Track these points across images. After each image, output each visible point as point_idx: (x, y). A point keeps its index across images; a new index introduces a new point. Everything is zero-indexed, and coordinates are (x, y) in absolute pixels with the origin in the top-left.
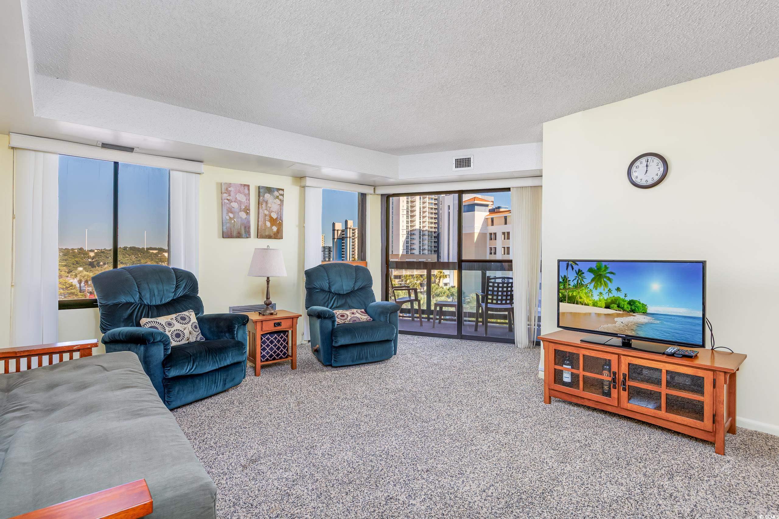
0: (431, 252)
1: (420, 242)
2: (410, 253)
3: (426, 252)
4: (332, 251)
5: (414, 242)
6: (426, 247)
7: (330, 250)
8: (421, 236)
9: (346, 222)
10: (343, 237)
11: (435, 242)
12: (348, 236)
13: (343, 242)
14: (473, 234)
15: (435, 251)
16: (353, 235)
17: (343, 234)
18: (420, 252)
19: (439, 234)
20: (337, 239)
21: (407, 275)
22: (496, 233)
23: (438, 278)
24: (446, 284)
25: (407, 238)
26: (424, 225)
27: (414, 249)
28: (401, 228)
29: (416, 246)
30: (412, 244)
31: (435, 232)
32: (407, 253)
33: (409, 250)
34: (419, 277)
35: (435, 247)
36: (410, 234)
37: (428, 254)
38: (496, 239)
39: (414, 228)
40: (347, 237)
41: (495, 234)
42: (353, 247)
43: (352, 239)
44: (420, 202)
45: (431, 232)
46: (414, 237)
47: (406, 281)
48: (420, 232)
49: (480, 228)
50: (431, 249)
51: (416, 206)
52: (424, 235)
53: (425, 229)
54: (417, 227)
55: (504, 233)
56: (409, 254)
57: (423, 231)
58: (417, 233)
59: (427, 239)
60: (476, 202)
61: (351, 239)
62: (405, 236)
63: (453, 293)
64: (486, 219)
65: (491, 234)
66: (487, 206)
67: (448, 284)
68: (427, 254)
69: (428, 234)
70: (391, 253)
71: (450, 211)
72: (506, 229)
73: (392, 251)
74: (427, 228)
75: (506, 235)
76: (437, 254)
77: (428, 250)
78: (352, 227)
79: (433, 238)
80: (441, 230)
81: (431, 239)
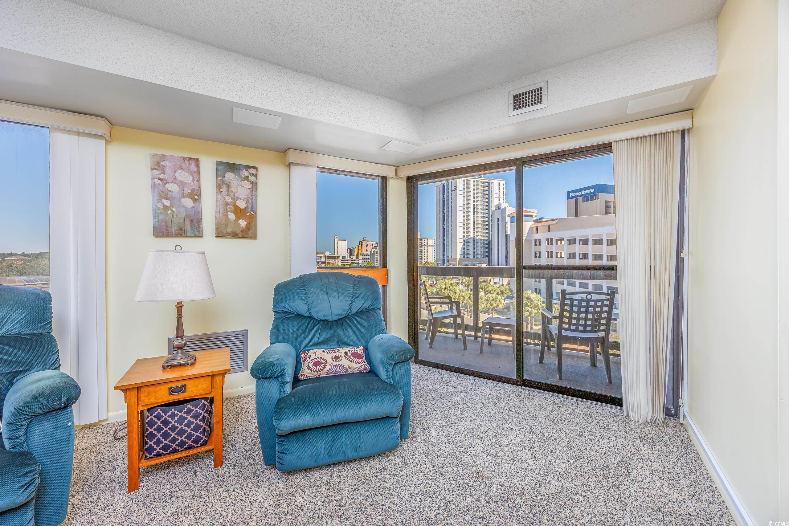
0: (484, 256)
1: (474, 248)
3: (479, 256)
5: (469, 248)
6: (479, 252)
8: (475, 244)
11: (486, 248)
15: (486, 256)
18: (474, 256)
19: (489, 242)
24: (496, 283)
25: (464, 245)
26: (477, 234)
27: (469, 254)
28: (458, 237)
29: (471, 252)
30: (467, 250)
31: (486, 240)
32: (463, 258)
33: (465, 255)
35: (486, 252)
36: (466, 242)
38: (540, 245)
39: (469, 237)
41: (540, 240)
42: (420, 253)
44: (474, 216)
45: (483, 240)
46: (469, 244)
47: (463, 280)
48: (474, 241)
50: (483, 254)
51: (471, 220)
52: (477, 243)
53: (478, 238)
54: (472, 236)
55: (547, 240)
57: (476, 239)
58: (472, 241)
59: (480, 246)
62: (462, 244)
63: (502, 291)
64: (531, 228)
65: (536, 241)
66: (532, 216)
67: (498, 283)
68: (480, 258)
69: (481, 242)
70: (450, 257)
71: (499, 222)
72: (550, 235)
73: (451, 256)
74: (480, 237)
75: (550, 241)
76: (488, 258)
77: (481, 255)
78: (420, 238)
79: (485, 244)
80: (491, 239)
81: (483, 246)
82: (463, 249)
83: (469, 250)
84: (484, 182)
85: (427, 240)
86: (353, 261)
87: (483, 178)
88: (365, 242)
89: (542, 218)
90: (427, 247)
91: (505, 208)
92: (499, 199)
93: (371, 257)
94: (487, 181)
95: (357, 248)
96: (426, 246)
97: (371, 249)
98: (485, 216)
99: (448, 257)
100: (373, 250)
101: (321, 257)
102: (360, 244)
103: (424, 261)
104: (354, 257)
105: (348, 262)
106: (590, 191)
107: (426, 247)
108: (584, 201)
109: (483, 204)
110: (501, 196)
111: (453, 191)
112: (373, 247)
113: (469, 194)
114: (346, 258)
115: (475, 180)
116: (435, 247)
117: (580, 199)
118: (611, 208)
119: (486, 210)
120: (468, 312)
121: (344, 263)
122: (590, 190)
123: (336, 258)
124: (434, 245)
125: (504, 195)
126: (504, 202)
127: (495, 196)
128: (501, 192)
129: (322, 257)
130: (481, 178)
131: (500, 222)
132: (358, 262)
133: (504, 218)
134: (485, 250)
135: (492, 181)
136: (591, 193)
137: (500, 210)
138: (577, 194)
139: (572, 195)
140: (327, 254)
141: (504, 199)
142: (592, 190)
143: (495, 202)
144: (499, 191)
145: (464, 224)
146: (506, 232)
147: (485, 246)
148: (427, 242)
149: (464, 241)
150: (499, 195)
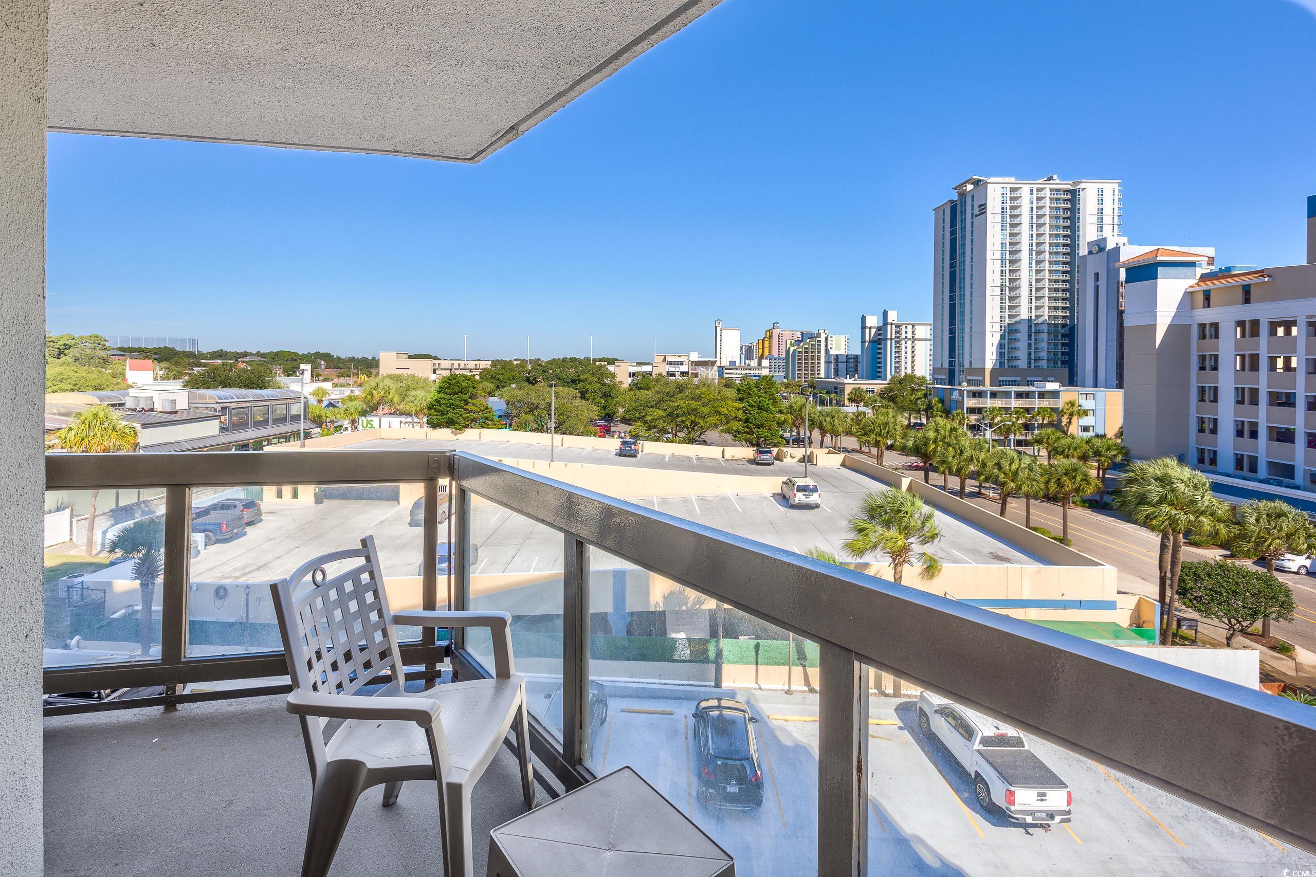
0: (1055, 363)
1: (1030, 345)
2: (1008, 366)
3: (1044, 364)
4: (859, 363)
5: (1018, 345)
6: (1044, 354)
7: (857, 361)
8: (1033, 334)
9: (885, 314)
10: (879, 339)
11: (1063, 344)
12: (889, 337)
13: (879, 346)
14: (1153, 327)
15: (1063, 362)
16: (898, 335)
17: (879, 335)
18: (1029, 363)
19: (1072, 329)
20: (869, 342)
21: (994, 408)
22: (1217, 324)
23: (1066, 417)
24: (1086, 429)
25: (1002, 337)
26: (1039, 312)
27: (1016, 358)
28: (989, 320)
29: (1022, 354)
30: (1012, 348)
31: (1064, 326)
32: (1000, 367)
33: (1006, 361)
34: (1022, 412)
35: (1063, 353)
36: (1009, 332)
37: (1048, 367)
38: (1217, 337)
39: (1017, 319)
40: (886, 339)
41: (1215, 326)
42: (897, 355)
43: (896, 342)
45: (1056, 325)
46: (1018, 336)
47: (993, 419)
48: (1030, 327)
49: (1173, 314)
50: (1055, 358)
51: (1022, 280)
53: (1040, 320)
54: (1024, 314)
55: (1241, 324)
56: (1006, 367)
57: (1036, 324)
58: (1024, 329)
60: (1160, 258)
61: (893, 342)
62: (997, 337)
63: (1098, 450)
64: (1189, 295)
65: (1202, 326)
66: (1192, 264)
67: (1091, 428)
68: (1045, 367)
69: (1049, 330)
70: (967, 365)
71: (1099, 283)
72: (1248, 313)
73: (971, 363)
74: (1047, 318)
75: (1251, 328)
76: (1069, 367)
77: (1048, 360)
78: (895, 322)
79: (1060, 336)
80: (1077, 322)
81: (1055, 340)
82: (1001, 345)
83: (1015, 348)
84: (1058, 190)
85: (913, 327)
86: (750, 369)
87: (1058, 181)
88: (776, 332)
89: (1229, 269)
90: (913, 342)
92: (1100, 228)
93: (787, 363)
94: (1069, 186)
95: (760, 344)
96: (909, 339)
97: (788, 346)
98: (1061, 268)
99: (961, 365)
100: (792, 349)
101: (681, 363)
102: (768, 336)
103: (906, 373)
104: (754, 363)
105: (740, 372)
107: (910, 343)
110: (1107, 220)
111: (976, 216)
112: (793, 341)
113: (1016, 221)
115: (1035, 187)
116: (932, 342)
119: (1064, 254)
121: (732, 374)
123: (709, 364)
124: (929, 337)
125: (1116, 217)
126: (1116, 233)
127: (1088, 222)
128: (1107, 210)
129: (684, 363)
130: (1052, 182)
131: (1103, 283)
132: (759, 372)
133: (1112, 273)
135: (1082, 186)
137: (1104, 254)
140: (694, 357)
141: (1116, 227)
143: (1088, 234)
144: (1102, 209)
145: (1004, 290)
146: (1118, 307)
147: (1059, 340)
148: (913, 332)
149: (1003, 329)
150: (1102, 219)
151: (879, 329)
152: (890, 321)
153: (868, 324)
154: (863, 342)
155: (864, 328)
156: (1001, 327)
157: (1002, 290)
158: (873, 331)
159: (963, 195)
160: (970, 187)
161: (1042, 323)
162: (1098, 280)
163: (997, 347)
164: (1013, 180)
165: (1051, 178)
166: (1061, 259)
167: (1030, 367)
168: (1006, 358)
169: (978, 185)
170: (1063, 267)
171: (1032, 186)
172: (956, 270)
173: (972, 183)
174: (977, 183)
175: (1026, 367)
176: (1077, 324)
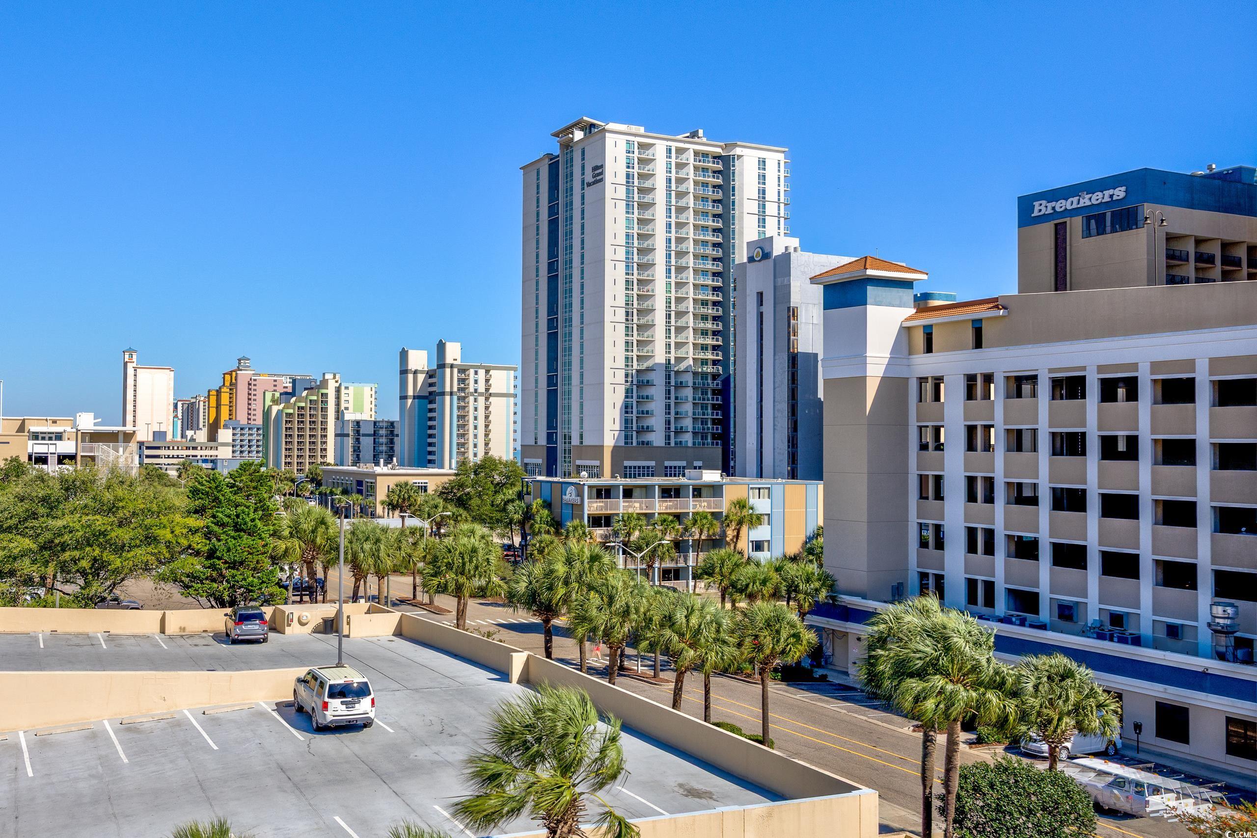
0: (704, 437)
1: (668, 407)
2: (638, 443)
3: (688, 438)
4: (397, 435)
5: (650, 406)
6: (688, 423)
7: (392, 432)
8: (672, 389)
9: (441, 347)
10: (431, 393)
11: (714, 407)
12: (448, 389)
13: (430, 406)
14: (863, 381)
15: (714, 436)
16: (462, 386)
17: (431, 385)
18: (668, 437)
19: (726, 382)
20: (414, 397)
21: (630, 516)
24: (759, 545)
25: (628, 393)
26: (681, 353)
27: (648, 429)
28: (608, 363)
29: (657, 422)
30: (642, 412)
31: (715, 377)
32: (626, 443)
33: (634, 433)
35: (714, 422)
36: (638, 384)
37: (694, 443)
38: (940, 398)
39: (650, 363)
40: (443, 394)
41: (937, 381)
42: (461, 422)
43: (459, 398)
44: (669, 284)
45: (704, 375)
46: (649, 391)
48: (668, 377)
49: (886, 361)
50: (704, 429)
52: (680, 386)
53: (682, 366)
54: (660, 357)
55: (969, 379)
56: (635, 444)
57: (677, 373)
58: (658, 378)
59: (690, 399)
60: (869, 273)
61: (455, 398)
62: (621, 393)
64: (905, 334)
65: (921, 382)
66: (909, 284)
67: (766, 544)
68: (690, 444)
69: (694, 383)
70: (575, 441)
71: (763, 309)
72: (979, 362)
73: (581, 437)
74: (691, 362)
76: (723, 445)
77: (695, 433)
78: (458, 362)
79: (709, 393)
80: (735, 370)
81: (704, 399)
82: (626, 407)
83: (647, 412)
84: (705, 155)
85: (487, 372)
86: (195, 449)
87: (704, 140)
88: (245, 375)
90: (487, 399)
91: (786, 257)
92: (762, 222)
93: (265, 436)
94: (719, 150)
95: (213, 399)
96: (481, 394)
97: (267, 404)
98: (710, 282)
99: (568, 438)
100: (275, 409)
101: (59, 437)
102: (228, 383)
103: (475, 455)
104: (201, 436)
105: (176, 453)
106: (1111, 196)
107: (481, 400)
108: (1087, 233)
109: (702, 237)
110: (772, 208)
111: (589, 185)
112: (277, 395)
113: (647, 199)
114: (169, 437)
115: (674, 145)
116: (519, 400)
117: (1076, 224)
118: (1187, 260)
119: (714, 259)
120: (653, 667)
121: (158, 457)
122: (1111, 192)
123: (121, 437)
124: (512, 391)
125: (783, 206)
126: (782, 231)
127: (746, 211)
128: (771, 195)
129: (65, 436)
130: (696, 139)
131: (768, 308)
132: (214, 453)
133: (782, 292)
134: (710, 414)
135: (738, 151)
136: (1112, 202)
137: (769, 263)
138: (1061, 205)
139: (1041, 208)
140: (86, 423)
141: (783, 220)
142: (1120, 193)
143: (747, 230)
144: (764, 192)
145: (630, 314)
146: (789, 349)
147: (708, 400)
148: (487, 381)
149: (630, 379)
150: (764, 206)
151: (430, 375)
152: (449, 360)
153: (412, 366)
154: (403, 398)
155: (404, 372)
156: (627, 376)
157: (627, 313)
158: (421, 378)
159: (567, 146)
160: (578, 135)
161: (686, 371)
162: (762, 305)
163: (621, 409)
164: (641, 130)
165: (694, 135)
166: (710, 267)
167: (669, 444)
168: (634, 428)
169: (590, 132)
170: (713, 281)
171: (669, 143)
172: (558, 275)
173: (582, 129)
174: (589, 128)
175: (664, 445)
176: (735, 373)
